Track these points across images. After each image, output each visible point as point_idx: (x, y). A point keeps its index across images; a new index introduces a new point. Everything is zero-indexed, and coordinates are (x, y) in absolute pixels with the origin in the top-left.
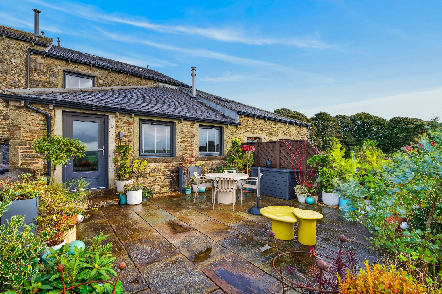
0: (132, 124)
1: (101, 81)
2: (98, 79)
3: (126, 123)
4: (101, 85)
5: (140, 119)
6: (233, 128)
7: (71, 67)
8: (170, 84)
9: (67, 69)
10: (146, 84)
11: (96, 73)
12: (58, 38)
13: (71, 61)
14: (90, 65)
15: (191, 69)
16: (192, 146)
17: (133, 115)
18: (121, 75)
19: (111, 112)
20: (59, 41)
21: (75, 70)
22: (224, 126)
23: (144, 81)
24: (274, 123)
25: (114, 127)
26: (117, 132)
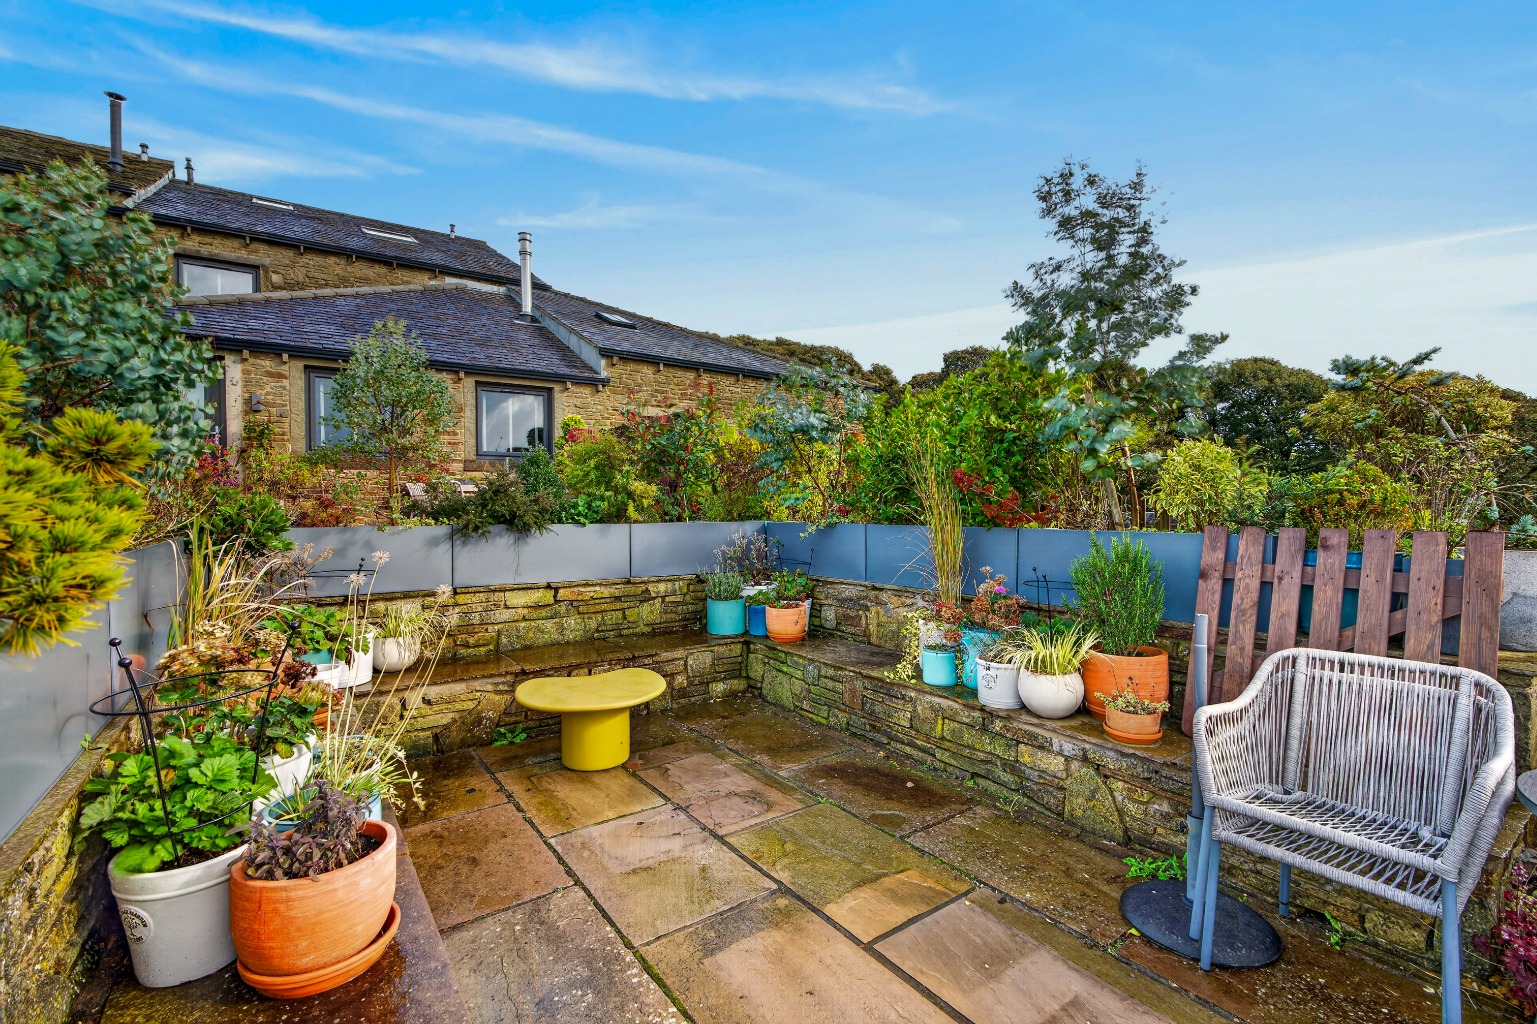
0: (286, 378)
1: (275, 278)
2: (267, 272)
3: (270, 374)
4: (276, 288)
5: (306, 367)
6: (586, 391)
7: (193, 243)
8: (478, 279)
9: (184, 250)
10: (408, 283)
11: (263, 255)
12: (188, 160)
13: (193, 229)
14: (244, 238)
15: (518, 237)
16: (455, 434)
17: (285, 357)
18: (332, 260)
19: (231, 351)
20: (189, 168)
21: (205, 251)
22: (557, 388)
23: (400, 274)
24: (732, 380)
25: (240, 384)
26: (247, 395)
